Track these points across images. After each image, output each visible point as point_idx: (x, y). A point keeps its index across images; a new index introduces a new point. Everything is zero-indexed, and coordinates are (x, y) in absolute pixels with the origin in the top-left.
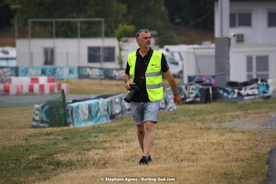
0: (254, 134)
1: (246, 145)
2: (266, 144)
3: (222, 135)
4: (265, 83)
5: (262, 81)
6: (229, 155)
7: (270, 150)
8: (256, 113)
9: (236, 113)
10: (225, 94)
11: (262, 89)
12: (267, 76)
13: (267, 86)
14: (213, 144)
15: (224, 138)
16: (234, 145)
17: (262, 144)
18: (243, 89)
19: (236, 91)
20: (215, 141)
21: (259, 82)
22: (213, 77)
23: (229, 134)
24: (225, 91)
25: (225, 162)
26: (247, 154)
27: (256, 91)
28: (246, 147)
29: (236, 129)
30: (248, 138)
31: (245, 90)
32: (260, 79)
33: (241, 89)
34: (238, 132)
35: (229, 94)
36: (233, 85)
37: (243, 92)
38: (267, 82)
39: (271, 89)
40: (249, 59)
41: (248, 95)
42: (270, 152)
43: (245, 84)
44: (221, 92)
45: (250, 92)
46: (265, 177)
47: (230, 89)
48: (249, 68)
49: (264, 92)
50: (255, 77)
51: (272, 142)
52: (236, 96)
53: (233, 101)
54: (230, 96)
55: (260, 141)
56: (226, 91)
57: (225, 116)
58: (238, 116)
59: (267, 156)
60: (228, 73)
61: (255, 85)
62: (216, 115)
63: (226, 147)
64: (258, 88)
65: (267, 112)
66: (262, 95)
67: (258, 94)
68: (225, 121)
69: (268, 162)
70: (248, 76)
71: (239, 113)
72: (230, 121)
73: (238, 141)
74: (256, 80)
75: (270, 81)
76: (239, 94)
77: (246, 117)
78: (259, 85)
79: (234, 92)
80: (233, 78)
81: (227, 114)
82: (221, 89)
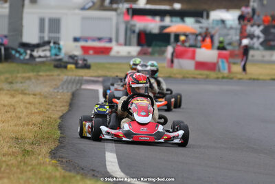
0: (46, 97)
1: (37, 109)
2: (58, 109)
3: (13, 96)
4: (57, 46)
5: (54, 43)
6: (20, 118)
7: (61, 114)
8: (47, 76)
9: (27, 75)
10: (17, 55)
11: (54, 51)
12: (59, 38)
13: (60, 49)
14: (4, 106)
15: (15, 100)
16: (26, 108)
17: (53, 108)
18: (36, 50)
19: (29, 52)
20: (6, 103)
21: (52, 44)
22: (6, 37)
23: (21, 96)
24: (17, 52)
25: (16, 125)
26: (39, 119)
27: (48, 54)
28: (37, 111)
29: (27, 91)
30: (40, 101)
31: (37, 52)
32: (52, 41)
33: (33, 51)
34: (29, 94)
35: (21, 54)
36: (26, 46)
37: (35, 54)
38: (59, 44)
39: (63, 51)
40: (42, 21)
41: (40, 57)
42: (62, 117)
43: (38, 46)
44: (13, 52)
45: (42, 54)
46: (57, 143)
47: (22, 50)
48: (42, 30)
49: (56, 55)
50: (46, 39)
51: (63, 106)
52: (27, 57)
53: (25, 62)
54: (22, 57)
55: (51, 105)
56: (19, 52)
57: (16, 77)
58: (29, 78)
59: (59, 121)
60: (21, 35)
61: (47, 47)
62: (7, 75)
63: (17, 110)
64: (50, 50)
65: (59, 75)
66: (53, 57)
67: (50, 56)
68: (17, 83)
69: (60, 127)
70: (40, 38)
71: (31, 74)
72: (21, 83)
73: (30, 103)
74: (49, 43)
75: (62, 43)
76: (31, 56)
77: (38, 79)
78: (51, 47)
79: (26, 53)
80: (26, 39)
81: (19, 75)
82: (13, 49)
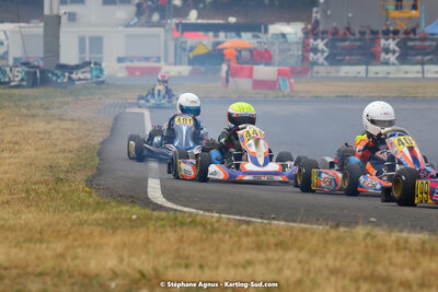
0: (85, 122)
1: (75, 135)
2: (98, 134)
3: (49, 122)
4: (98, 67)
5: (95, 64)
6: (55, 145)
7: (101, 140)
8: (88, 99)
9: (66, 99)
10: (54, 78)
11: (94, 73)
12: (101, 59)
13: (101, 70)
14: (38, 132)
15: (51, 126)
16: (63, 134)
17: (93, 134)
18: (75, 73)
19: (67, 74)
20: (41, 130)
21: (92, 65)
22: (41, 58)
23: (57, 122)
24: (54, 74)
25: (51, 153)
26: (76, 145)
27: (88, 76)
28: (75, 137)
29: (64, 117)
30: (79, 126)
31: (77, 74)
32: (93, 62)
33: (71, 73)
34: (67, 120)
35: (58, 77)
36: (64, 67)
37: (74, 76)
38: (100, 65)
39: (106, 73)
40: (82, 40)
41: (80, 79)
42: (102, 143)
43: (77, 67)
44: (50, 75)
45: (82, 76)
46: (95, 171)
47: (59, 73)
48: (82, 50)
49: (98, 77)
50: (88, 59)
51: (105, 131)
52: (66, 80)
53: (63, 86)
54: (59, 81)
55: (91, 131)
56: (56, 75)
57: (53, 102)
58: (68, 103)
59: (99, 147)
60: (57, 55)
61: (88, 69)
62: (43, 101)
63: (53, 137)
64: (91, 72)
65: (100, 99)
66: (95, 80)
67: (91, 79)
68: (53, 108)
69: (99, 154)
70: (80, 58)
71: (69, 99)
72: (59, 108)
73: (67, 130)
74: (89, 63)
75: (104, 65)
76: (70, 78)
77: (77, 104)
78: (91, 68)
79: (64, 76)
80: (63, 60)
81: (56, 100)
82: (49, 72)
